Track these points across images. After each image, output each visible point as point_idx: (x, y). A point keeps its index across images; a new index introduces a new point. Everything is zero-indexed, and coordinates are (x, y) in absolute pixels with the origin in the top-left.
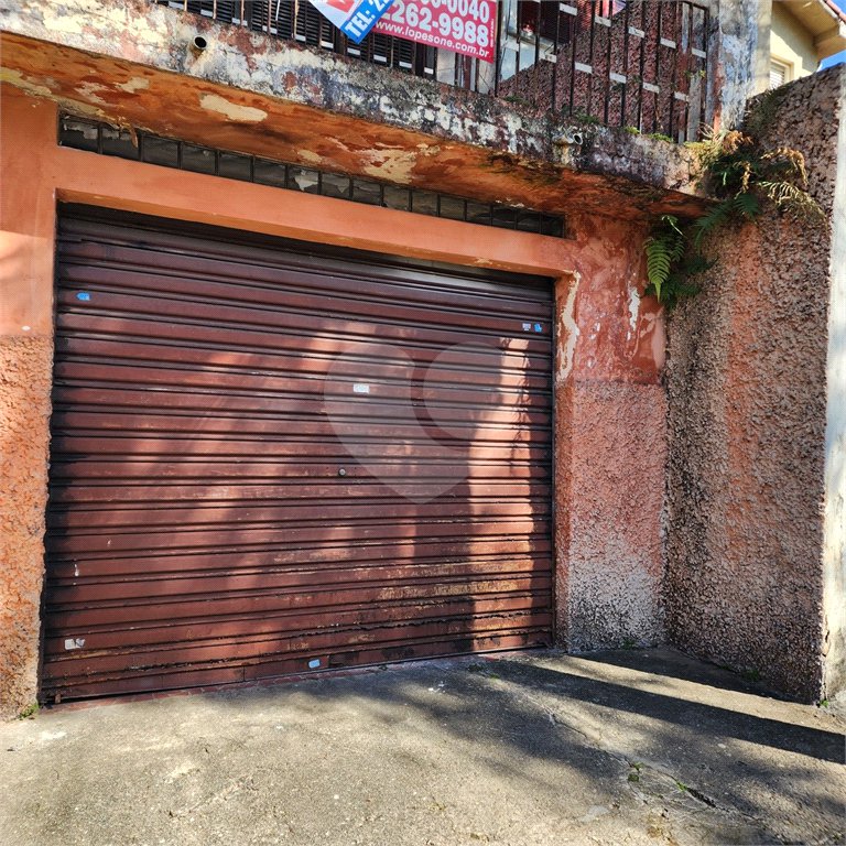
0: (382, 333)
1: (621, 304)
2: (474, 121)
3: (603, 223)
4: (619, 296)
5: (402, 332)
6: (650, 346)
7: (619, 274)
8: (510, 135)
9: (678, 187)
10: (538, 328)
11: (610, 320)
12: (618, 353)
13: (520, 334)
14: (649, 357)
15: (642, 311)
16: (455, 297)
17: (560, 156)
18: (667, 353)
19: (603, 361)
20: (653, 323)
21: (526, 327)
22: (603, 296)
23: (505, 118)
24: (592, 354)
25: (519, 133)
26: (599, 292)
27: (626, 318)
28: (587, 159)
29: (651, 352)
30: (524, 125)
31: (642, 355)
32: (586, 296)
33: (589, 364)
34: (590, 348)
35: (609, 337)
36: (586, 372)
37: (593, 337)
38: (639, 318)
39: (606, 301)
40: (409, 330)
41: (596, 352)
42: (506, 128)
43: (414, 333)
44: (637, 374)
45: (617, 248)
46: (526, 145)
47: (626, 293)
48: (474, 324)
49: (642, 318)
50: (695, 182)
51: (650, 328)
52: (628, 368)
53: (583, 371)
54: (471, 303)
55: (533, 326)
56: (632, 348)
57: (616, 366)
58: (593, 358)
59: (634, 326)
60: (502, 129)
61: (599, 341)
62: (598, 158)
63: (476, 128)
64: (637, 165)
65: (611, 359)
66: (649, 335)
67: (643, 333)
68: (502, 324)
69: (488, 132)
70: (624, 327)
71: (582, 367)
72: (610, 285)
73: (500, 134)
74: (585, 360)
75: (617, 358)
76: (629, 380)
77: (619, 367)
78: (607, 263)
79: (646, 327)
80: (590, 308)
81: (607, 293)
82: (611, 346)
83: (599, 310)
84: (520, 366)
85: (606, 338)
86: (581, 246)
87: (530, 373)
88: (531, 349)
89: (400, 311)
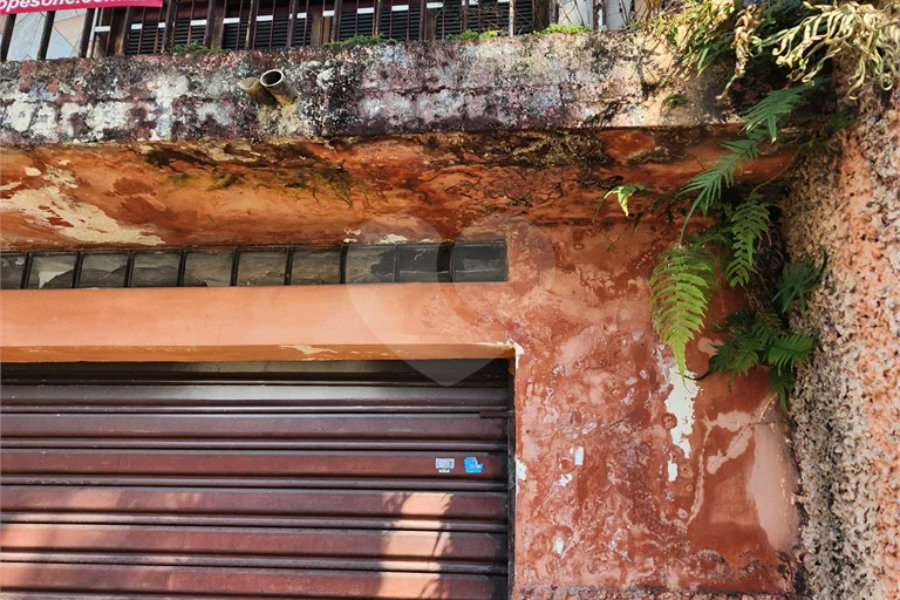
0: (132, 505)
1: (640, 399)
2: (80, 104)
3: (577, 238)
4: (633, 381)
5: (171, 499)
6: (742, 492)
7: (628, 334)
8: (159, 111)
9: (609, 118)
10: (473, 466)
11: (609, 438)
12: (641, 513)
13: (432, 481)
14: (743, 522)
15: (705, 409)
16: (287, 423)
17: (274, 123)
18: (800, 506)
19: (597, 537)
20: (747, 434)
21: (444, 465)
22: (587, 387)
23: (150, 85)
24: (564, 519)
25: (181, 102)
26: (576, 378)
27: (658, 430)
28: (344, 115)
29: (748, 508)
30: (192, 87)
31: (719, 517)
32: (539, 389)
33: (559, 545)
34: (559, 506)
35: (613, 479)
36: (551, 567)
37: (565, 480)
38: (699, 428)
39: (596, 396)
40: (185, 494)
41: (576, 516)
42: (152, 100)
43: (196, 497)
44: (707, 566)
45: (620, 282)
46: (194, 120)
47: (653, 373)
48: (323, 469)
49: (709, 425)
50: (662, 96)
51: (736, 448)
52: (678, 553)
53: (541, 565)
54: (319, 429)
55: (460, 463)
56: (686, 502)
57: (635, 549)
58: (567, 532)
59: (686, 448)
60: (141, 104)
61: (582, 490)
62: (371, 107)
63: (85, 116)
64: (482, 99)
65: (620, 530)
66: (738, 468)
67: (715, 463)
68: (389, 463)
69: (111, 115)
70: (654, 455)
71: (537, 555)
72: (605, 358)
73: (139, 113)
74: (545, 538)
75: (638, 529)
76: (683, 584)
77: (648, 551)
78: (595, 315)
79: (724, 447)
80: (553, 415)
81: (597, 378)
82: (619, 499)
83: (577, 418)
84: (427, 552)
85: (602, 480)
86: (521, 290)
87: (453, 566)
88: (459, 511)
89: (172, 459)
